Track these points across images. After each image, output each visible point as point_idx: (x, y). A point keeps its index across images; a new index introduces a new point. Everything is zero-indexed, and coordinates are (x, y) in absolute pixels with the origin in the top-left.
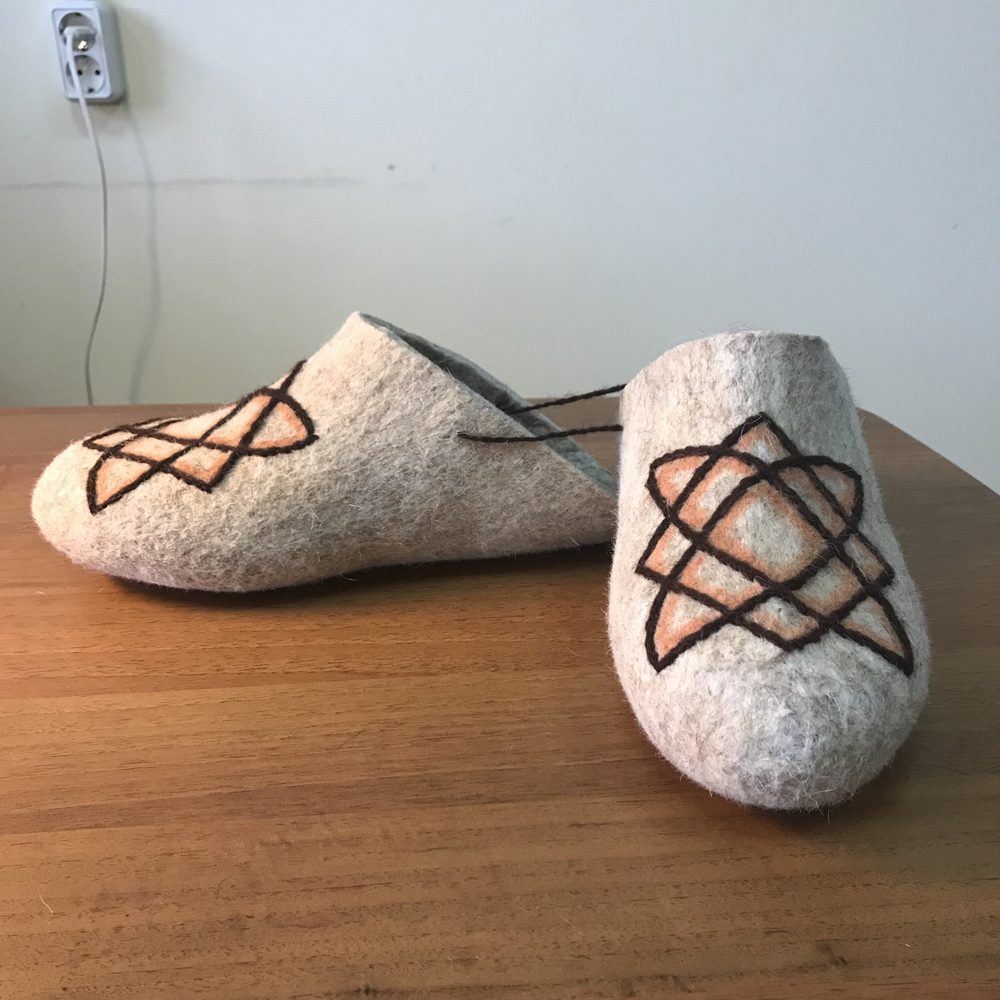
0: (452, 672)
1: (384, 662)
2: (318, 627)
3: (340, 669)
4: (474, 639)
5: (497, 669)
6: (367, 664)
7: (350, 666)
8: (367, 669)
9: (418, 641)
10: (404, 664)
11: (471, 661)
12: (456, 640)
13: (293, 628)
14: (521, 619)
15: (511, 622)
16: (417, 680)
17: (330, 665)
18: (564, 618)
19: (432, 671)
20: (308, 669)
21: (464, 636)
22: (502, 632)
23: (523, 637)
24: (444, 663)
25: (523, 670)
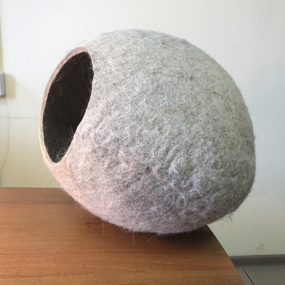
0: (47, 276)
1: (30, 272)
2: (15, 261)
3: (17, 275)
4: (56, 266)
5: (59, 275)
6: (25, 273)
7: (20, 273)
8: (24, 274)
9: (41, 266)
10: (35, 273)
11: (53, 273)
12: (51, 266)
13: (9, 261)
14: (70, 260)
15: (67, 261)
16: (37, 278)
17: (15, 273)
18: (82, 260)
19: (42, 276)
20: (9, 274)
21: (53, 265)
22: (64, 263)
23: (69, 265)
24: (46, 273)
25: (66, 275)
